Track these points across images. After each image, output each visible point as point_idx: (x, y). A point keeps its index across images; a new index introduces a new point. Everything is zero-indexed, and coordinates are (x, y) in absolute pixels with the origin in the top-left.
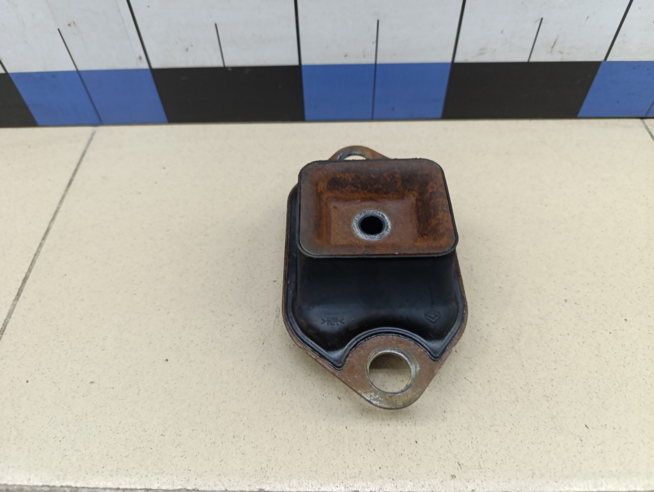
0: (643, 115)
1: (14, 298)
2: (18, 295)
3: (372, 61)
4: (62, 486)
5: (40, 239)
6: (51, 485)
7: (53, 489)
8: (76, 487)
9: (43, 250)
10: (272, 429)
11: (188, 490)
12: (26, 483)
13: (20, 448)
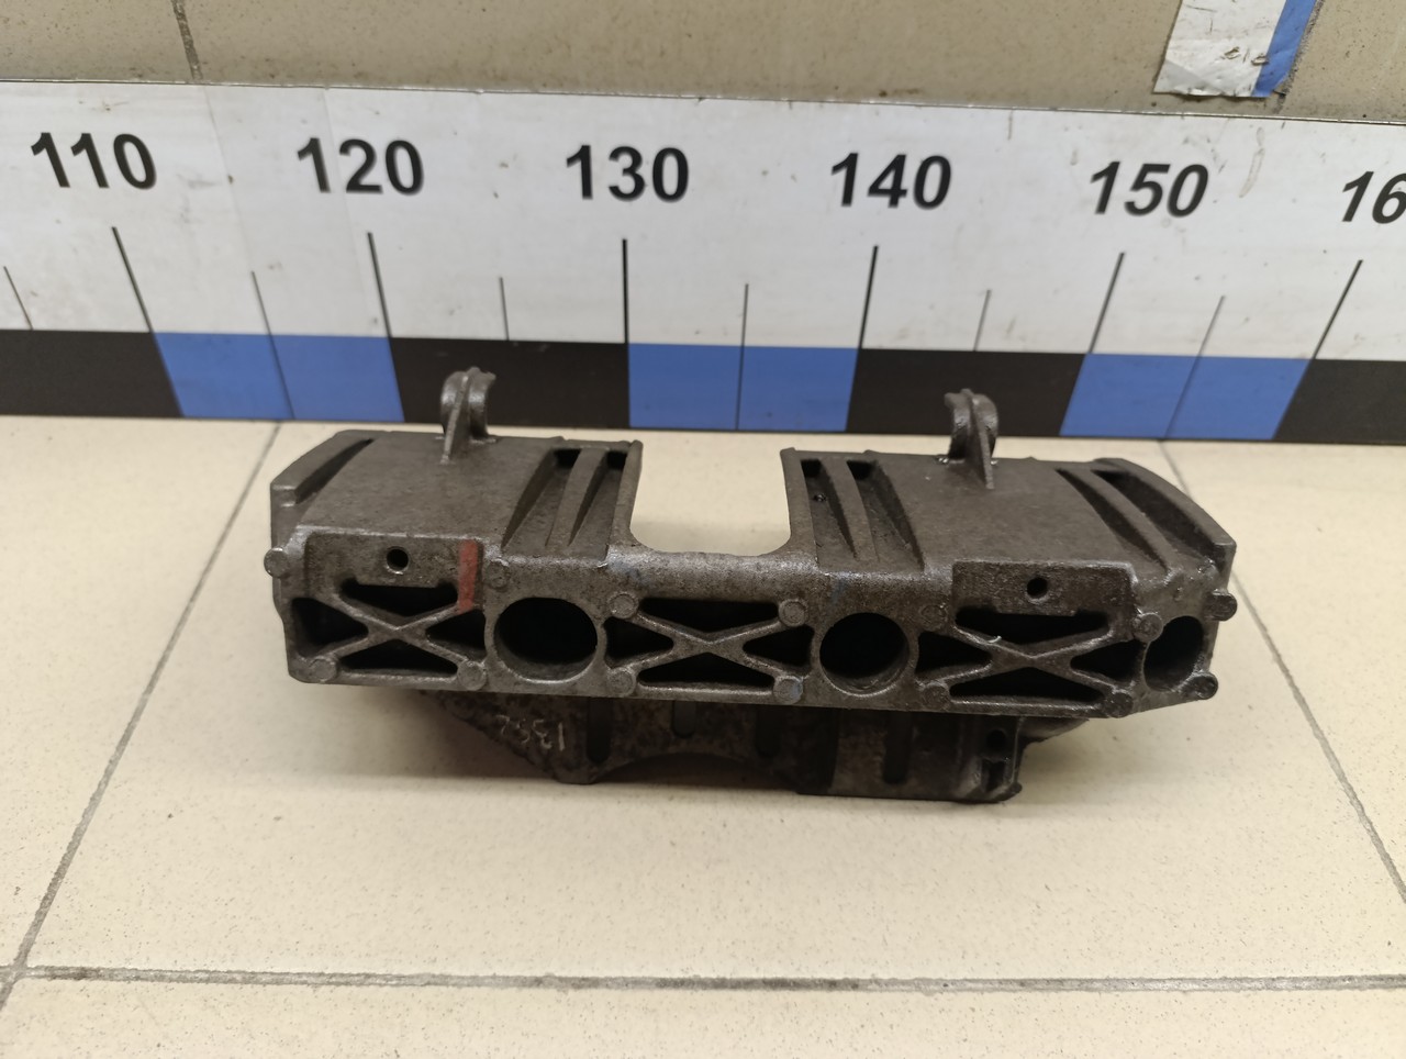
0: (1162, 435)
1: (143, 690)
2: (151, 685)
3: (735, 341)
4: (229, 972)
5: (184, 600)
6: (212, 969)
7: (213, 975)
8: (252, 973)
9: (192, 616)
10: (568, 888)
11: (434, 976)
12: (169, 968)
13: (160, 915)
